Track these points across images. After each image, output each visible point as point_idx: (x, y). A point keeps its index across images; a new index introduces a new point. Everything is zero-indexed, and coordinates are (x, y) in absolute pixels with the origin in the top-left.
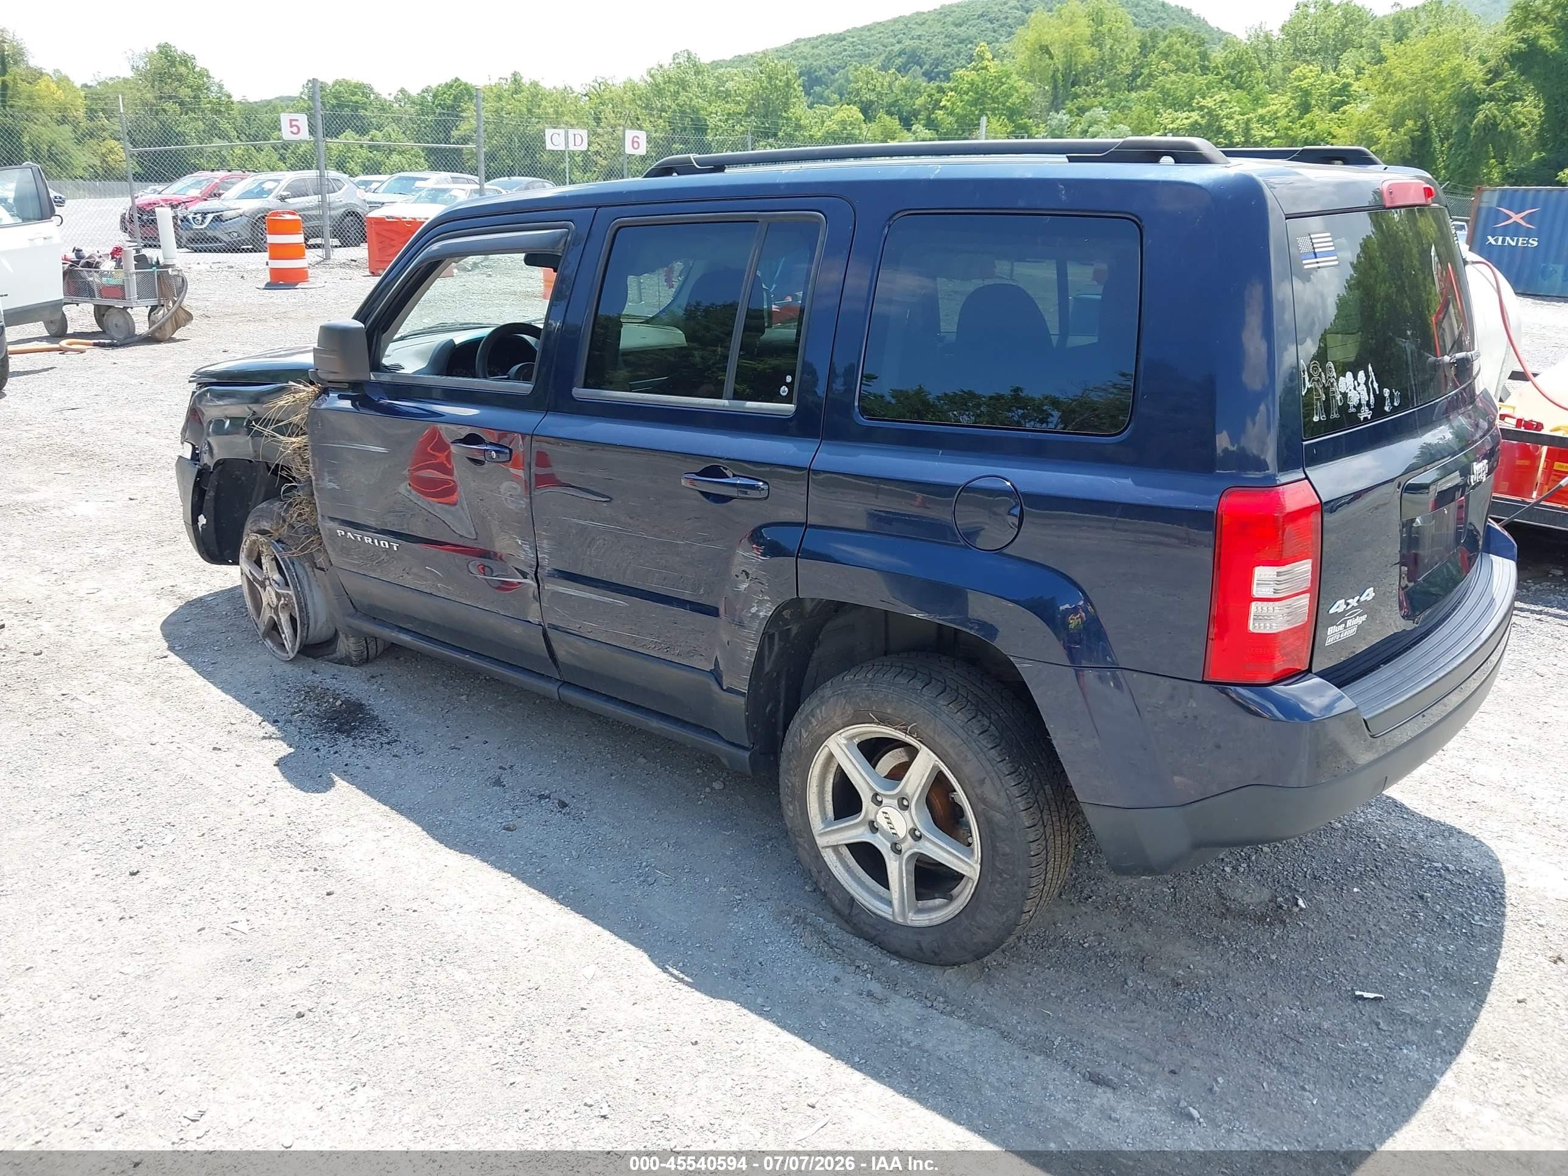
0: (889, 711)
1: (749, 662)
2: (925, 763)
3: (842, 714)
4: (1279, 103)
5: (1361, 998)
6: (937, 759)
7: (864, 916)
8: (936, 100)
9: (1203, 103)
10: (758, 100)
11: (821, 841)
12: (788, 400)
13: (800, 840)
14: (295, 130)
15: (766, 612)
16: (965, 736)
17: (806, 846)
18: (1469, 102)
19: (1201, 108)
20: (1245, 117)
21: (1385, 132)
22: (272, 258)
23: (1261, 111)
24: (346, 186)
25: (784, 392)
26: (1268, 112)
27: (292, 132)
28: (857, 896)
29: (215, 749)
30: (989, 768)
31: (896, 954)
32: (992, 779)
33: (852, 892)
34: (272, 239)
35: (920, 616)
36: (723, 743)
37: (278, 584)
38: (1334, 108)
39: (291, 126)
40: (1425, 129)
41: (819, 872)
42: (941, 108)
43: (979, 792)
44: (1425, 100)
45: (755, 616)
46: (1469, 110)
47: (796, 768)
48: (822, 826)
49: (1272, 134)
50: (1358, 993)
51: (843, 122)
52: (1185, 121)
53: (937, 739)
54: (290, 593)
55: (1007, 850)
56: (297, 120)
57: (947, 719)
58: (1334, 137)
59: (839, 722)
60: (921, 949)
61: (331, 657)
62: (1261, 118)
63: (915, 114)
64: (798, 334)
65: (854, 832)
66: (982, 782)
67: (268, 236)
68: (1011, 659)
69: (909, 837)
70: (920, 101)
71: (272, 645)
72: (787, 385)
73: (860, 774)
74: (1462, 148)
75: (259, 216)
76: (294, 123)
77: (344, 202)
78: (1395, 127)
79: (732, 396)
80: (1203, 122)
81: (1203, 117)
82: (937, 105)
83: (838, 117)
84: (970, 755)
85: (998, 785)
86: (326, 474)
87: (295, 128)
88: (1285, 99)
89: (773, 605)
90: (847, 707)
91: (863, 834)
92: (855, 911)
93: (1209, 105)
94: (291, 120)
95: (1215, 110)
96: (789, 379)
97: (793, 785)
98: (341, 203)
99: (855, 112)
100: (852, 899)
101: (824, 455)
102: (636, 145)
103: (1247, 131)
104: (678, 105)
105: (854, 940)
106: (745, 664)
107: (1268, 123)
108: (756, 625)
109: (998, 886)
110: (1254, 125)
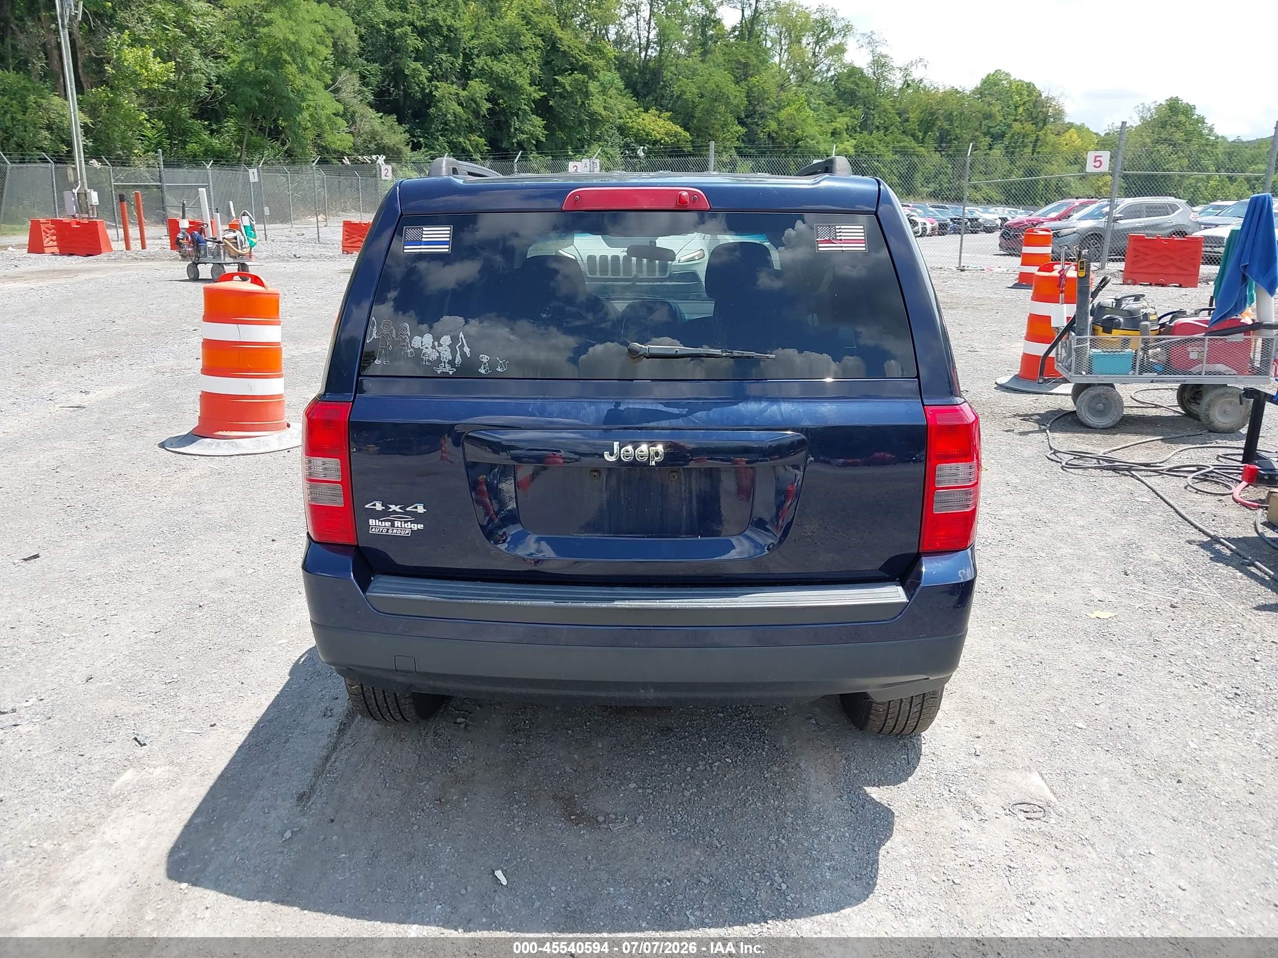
14: (1098, 164)
22: (1023, 264)
24: (1181, 210)
27: (1095, 166)
34: (1026, 250)
39: (1095, 161)
56: (1101, 156)
67: (1024, 248)
75: (1089, 233)
76: (1098, 159)
77: (1174, 223)
87: (1098, 163)
94: (1096, 157)
98: (1172, 224)
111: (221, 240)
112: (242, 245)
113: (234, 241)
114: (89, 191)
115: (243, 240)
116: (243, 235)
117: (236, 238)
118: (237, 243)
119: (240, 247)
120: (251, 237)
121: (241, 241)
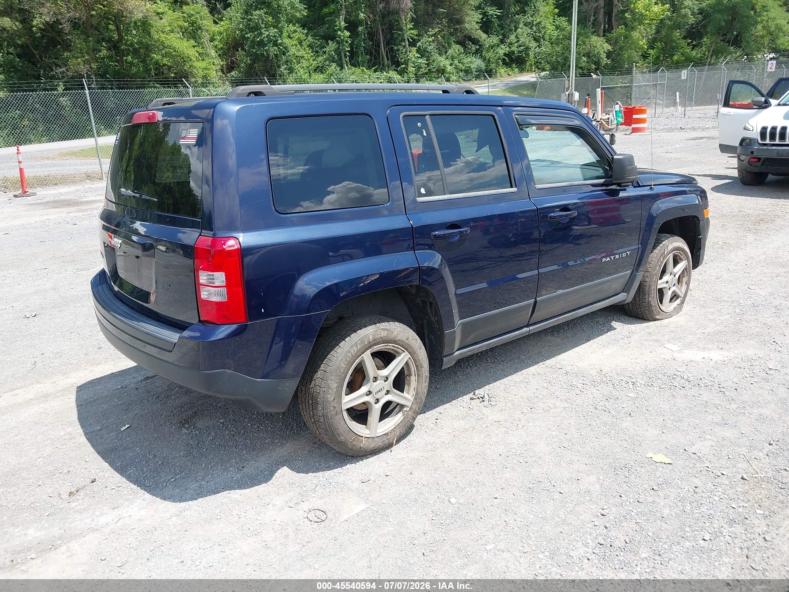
111: (599, 120)
112: (611, 122)
113: (608, 120)
114: (574, 92)
115: (613, 120)
116: (613, 116)
117: (608, 119)
118: (609, 121)
119: (610, 124)
120: (618, 117)
121: (612, 121)
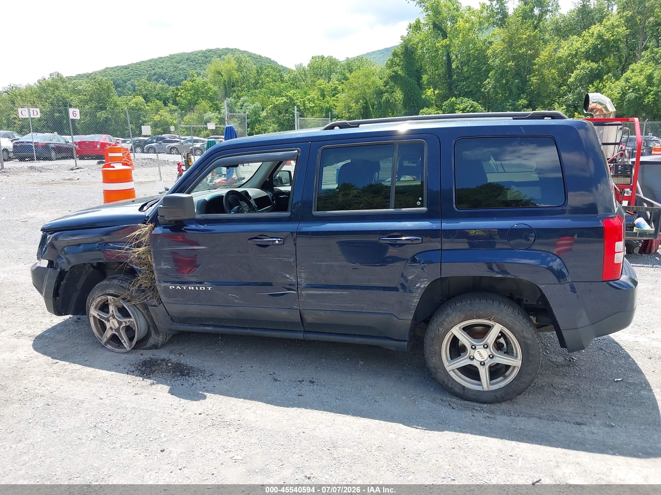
0: (481, 313)
1: (414, 306)
2: (497, 329)
3: (459, 318)
4: (314, 94)
5: (618, 381)
6: (503, 327)
7: (470, 392)
8: (176, 94)
9: (287, 94)
10: (95, 94)
11: (448, 369)
12: (421, 206)
13: (439, 370)
15: (425, 285)
16: (513, 316)
17: (442, 372)
18: (380, 93)
19: (287, 96)
20: (303, 99)
21: (354, 105)
23: (308, 97)
25: (419, 203)
26: (311, 97)
28: (465, 385)
29: (135, 394)
30: (524, 326)
31: (485, 403)
32: (526, 329)
33: (463, 384)
35: (499, 276)
36: (394, 341)
37: (120, 317)
38: (333, 96)
40: (366, 103)
41: (448, 380)
42: (178, 97)
43: (521, 335)
44: (365, 93)
45: (419, 288)
46: (380, 96)
47: (437, 343)
48: (448, 363)
49: (313, 105)
50: (616, 380)
51: (136, 104)
52: (281, 101)
53: (503, 319)
54: (132, 320)
55: (533, 353)
57: (506, 312)
58: (336, 106)
59: (458, 322)
60: (496, 397)
61: (144, 347)
62: (309, 100)
63: (168, 99)
64: (422, 183)
65: (463, 362)
66: (523, 331)
68: (538, 285)
69: (489, 358)
70: (169, 94)
71: (111, 347)
72: (420, 201)
73: (467, 339)
74: (380, 109)
78: (357, 102)
79: (394, 207)
80: (288, 101)
81: (287, 99)
82: (176, 95)
83: (134, 100)
84: (517, 323)
85: (528, 331)
86: (162, 262)
88: (315, 92)
89: (428, 282)
90: (461, 315)
91: (467, 361)
92: (466, 391)
93: (290, 95)
95: (292, 97)
96: (420, 199)
97: (436, 350)
99: (141, 99)
100: (464, 387)
101: (445, 224)
102: (75, 115)
103: (304, 105)
104: (55, 96)
105: (465, 402)
106: (413, 307)
107: (311, 101)
108: (419, 291)
109: (530, 366)
110: (307, 102)
